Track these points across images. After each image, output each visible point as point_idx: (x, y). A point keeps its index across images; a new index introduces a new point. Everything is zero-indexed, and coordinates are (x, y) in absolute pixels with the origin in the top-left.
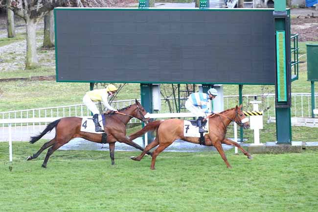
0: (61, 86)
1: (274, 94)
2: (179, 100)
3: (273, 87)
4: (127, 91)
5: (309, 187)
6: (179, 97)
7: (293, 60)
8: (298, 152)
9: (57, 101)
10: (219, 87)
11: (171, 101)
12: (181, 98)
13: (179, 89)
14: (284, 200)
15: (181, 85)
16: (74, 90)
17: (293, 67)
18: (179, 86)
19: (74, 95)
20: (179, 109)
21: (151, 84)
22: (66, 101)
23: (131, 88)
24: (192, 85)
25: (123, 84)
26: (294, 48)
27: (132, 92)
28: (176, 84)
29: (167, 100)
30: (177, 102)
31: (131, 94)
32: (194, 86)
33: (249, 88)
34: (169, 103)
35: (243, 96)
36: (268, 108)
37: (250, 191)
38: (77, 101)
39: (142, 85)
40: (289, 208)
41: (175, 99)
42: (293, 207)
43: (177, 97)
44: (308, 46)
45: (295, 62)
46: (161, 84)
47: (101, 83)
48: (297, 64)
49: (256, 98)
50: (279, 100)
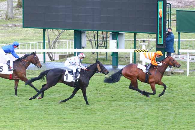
0: (27, 30)
1: (156, 39)
2: (98, 41)
3: (155, 35)
5: (174, 97)
7: (167, 19)
8: (169, 75)
9: (24, 39)
10: (122, 34)
11: (93, 42)
12: (98, 40)
13: (98, 35)
14: (159, 104)
15: (99, 32)
16: (34, 33)
17: (167, 23)
19: (35, 36)
20: (97, 46)
21: (81, 31)
22: (29, 40)
24: (106, 32)
25: (63, 30)
26: (169, 12)
27: (70, 36)
28: (97, 32)
29: (90, 41)
30: (96, 42)
31: (69, 36)
33: (141, 35)
34: (91, 43)
35: (136, 40)
36: (152, 48)
38: (36, 40)
39: (75, 31)
40: (161, 109)
41: (95, 40)
42: (164, 109)
43: (96, 40)
44: (177, 11)
45: (169, 20)
46: (87, 31)
47: (50, 29)
48: (170, 21)
49: (144, 41)
50: (158, 43)
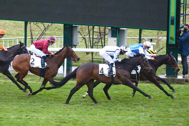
0: (5, 23)
1: (166, 38)
2: (93, 38)
3: (165, 33)
4: (56, 29)
6: (93, 36)
7: (182, 12)
8: (182, 84)
11: (87, 39)
13: (93, 30)
14: (168, 120)
15: (95, 27)
17: (181, 18)
18: (93, 28)
20: (93, 45)
21: (72, 25)
23: (59, 28)
24: (104, 27)
25: (50, 24)
26: (184, 4)
27: (59, 31)
28: (92, 26)
29: (84, 38)
30: (91, 39)
31: (59, 32)
32: (105, 29)
34: (85, 40)
35: (142, 38)
36: (162, 49)
37: (142, 112)
38: (17, 35)
41: (90, 37)
45: (183, 14)
47: (33, 22)
48: (185, 15)
49: (151, 40)
50: (169, 43)
